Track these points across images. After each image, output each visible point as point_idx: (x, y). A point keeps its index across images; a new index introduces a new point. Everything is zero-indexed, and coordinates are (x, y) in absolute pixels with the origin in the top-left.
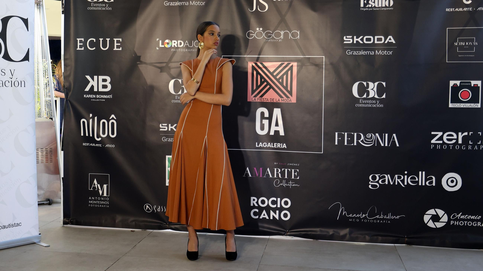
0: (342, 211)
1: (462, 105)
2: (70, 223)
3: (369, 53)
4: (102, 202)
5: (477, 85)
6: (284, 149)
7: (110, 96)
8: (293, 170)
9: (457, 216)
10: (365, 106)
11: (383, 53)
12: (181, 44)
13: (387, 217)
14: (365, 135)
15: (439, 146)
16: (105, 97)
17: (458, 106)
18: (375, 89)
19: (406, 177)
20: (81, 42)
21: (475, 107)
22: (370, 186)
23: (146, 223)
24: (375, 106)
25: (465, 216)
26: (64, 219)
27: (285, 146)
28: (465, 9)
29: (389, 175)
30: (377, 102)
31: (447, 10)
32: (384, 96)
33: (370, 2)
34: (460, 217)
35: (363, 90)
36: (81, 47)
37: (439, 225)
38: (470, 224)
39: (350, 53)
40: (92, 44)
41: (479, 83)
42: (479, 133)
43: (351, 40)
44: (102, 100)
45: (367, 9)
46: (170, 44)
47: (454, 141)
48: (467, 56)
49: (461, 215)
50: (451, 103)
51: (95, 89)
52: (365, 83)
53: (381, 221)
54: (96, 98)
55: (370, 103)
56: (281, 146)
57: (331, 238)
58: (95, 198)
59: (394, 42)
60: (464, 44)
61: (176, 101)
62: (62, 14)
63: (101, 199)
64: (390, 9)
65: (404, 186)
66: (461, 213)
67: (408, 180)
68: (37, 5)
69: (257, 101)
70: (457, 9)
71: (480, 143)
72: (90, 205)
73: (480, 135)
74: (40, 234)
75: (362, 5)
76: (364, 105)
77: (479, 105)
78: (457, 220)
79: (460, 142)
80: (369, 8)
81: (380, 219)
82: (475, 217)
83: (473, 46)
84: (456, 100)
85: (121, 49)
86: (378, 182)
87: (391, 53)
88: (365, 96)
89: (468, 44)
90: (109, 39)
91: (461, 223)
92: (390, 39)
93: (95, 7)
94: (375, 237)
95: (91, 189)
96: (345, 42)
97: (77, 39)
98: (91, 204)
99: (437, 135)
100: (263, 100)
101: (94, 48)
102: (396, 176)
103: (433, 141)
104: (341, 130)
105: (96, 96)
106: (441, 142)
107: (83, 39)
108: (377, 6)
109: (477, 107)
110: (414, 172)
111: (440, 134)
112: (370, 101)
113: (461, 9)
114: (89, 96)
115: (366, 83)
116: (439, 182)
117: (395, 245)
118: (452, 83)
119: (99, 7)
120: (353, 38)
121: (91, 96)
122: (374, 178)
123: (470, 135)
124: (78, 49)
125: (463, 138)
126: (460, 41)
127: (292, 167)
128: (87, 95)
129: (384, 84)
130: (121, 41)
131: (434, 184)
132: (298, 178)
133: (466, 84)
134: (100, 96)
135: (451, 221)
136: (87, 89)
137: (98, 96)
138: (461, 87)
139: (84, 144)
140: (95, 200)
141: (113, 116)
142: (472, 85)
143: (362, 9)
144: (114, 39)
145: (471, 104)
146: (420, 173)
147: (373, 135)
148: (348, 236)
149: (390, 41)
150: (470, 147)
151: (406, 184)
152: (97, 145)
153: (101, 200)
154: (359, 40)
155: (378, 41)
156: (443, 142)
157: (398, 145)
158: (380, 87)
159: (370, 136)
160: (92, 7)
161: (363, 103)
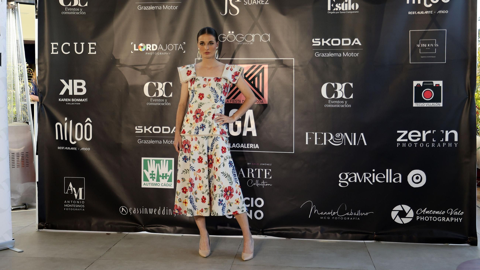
0: (313, 209)
1: (425, 105)
2: (45, 228)
3: (337, 55)
4: (78, 206)
5: (439, 85)
6: (257, 149)
7: (85, 99)
8: (266, 170)
9: (422, 211)
10: (334, 106)
11: (350, 55)
12: (155, 47)
13: (357, 214)
14: (334, 135)
15: (404, 144)
16: (81, 100)
17: (422, 105)
18: (343, 90)
19: (374, 174)
20: (55, 46)
21: (438, 106)
22: (340, 185)
23: (121, 226)
24: (343, 106)
25: (430, 212)
26: (39, 224)
27: (257, 146)
28: (426, 12)
29: (357, 173)
30: (345, 103)
31: (410, 13)
32: (352, 97)
33: (337, 5)
34: (425, 212)
35: (331, 91)
36: (55, 51)
37: (406, 221)
38: (435, 219)
39: (319, 55)
40: (66, 48)
41: (440, 83)
42: (441, 131)
43: (319, 42)
44: (78, 104)
45: (334, 12)
46: (144, 48)
47: (418, 139)
48: (429, 57)
49: (426, 210)
50: (415, 102)
51: (71, 93)
52: (333, 84)
53: (351, 219)
54: (71, 102)
55: (338, 103)
56: (253, 147)
57: (303, 236)
58: (70, 202)
59: (360, 44)
60: (426, 46)
61: (151, 104)
62: (36, 18)
63: (76, 202)
64: (356, 12)
65: (372, 184)
66: (426, 208)
67: (376, 178)
68: (12, 10)
69: (229, 103)
70: (419, 13)
71: (442, 141)
72: (66, 209)
73: (443, 133)
74: (13, 240)
75: (329, 9)
76: (332, 106)
77: (441, 104)
78: (422, 215)
79: (424, 139)
80: (336, 11)
81: (350, 216)
82: (440, 212)
83: (434, 47)
84: (419, 99)
85: (95, 53)
86: (347, 180)
87: (357, 55)
88: (333, 97)
89: (430, 45)
90: (84, 43)
91: (427, 219)
92: (356, 41)
93: (69, 11)
94: (346, 235)
95: (67, 193)
96: (313, 45)
97: (51, 43)
98: (66, 207)
99: (402, 134)
100: (235, 102)
101: (69, 52)
102: (365, 174)
103: (399, 140)
104: (311, 130)
105: (71, 100)
106: (406, 140)
107: (57, 44)
108: (343, 9)
109: (439, 106)
110: (381, 170)
111: (405, 132)
112: (338, 102)
113: (422, 13)
114: (64, 100)
115: (335, 84)
116: (405, 178)
117: (365, 241)
118: (415, 83)
119: (73, 11)
120: (321, 41)
121: (66, 100)
122: (344, 176)
123: (433, 133)
124: (53, 53)
125: (427, 136)
126: (423, 42)
127: (264, 167)
128: (62, 99)
129: (351, 84)
130: (95, 45)
131: (400, 181)
132: (271, 178)
133: (429, 84)
134: (75, 100)
135: (417, 217)
136: (62, 93)
137: (73, 100)
138: (424, 87)
139: (59, 148)
140: (70, 204)
141: (88, 119)
142: (434, 85)
143: (330, 13)
144: (88, 43)
145: (434, 103)
146: (387, 170)
147: (342, 134)
148: (319, 233)
149: (356, 43)
150: (433, 144)
151: (374, 181)
152: (72, 148)
153: (76, 204)
154: (327, 42)
155: (345, 43)
156: (408, 140)
157: (365, 144)
158: (347, 87)
159: (339, 135)
160: (66, 11)
161: (331, 104)
